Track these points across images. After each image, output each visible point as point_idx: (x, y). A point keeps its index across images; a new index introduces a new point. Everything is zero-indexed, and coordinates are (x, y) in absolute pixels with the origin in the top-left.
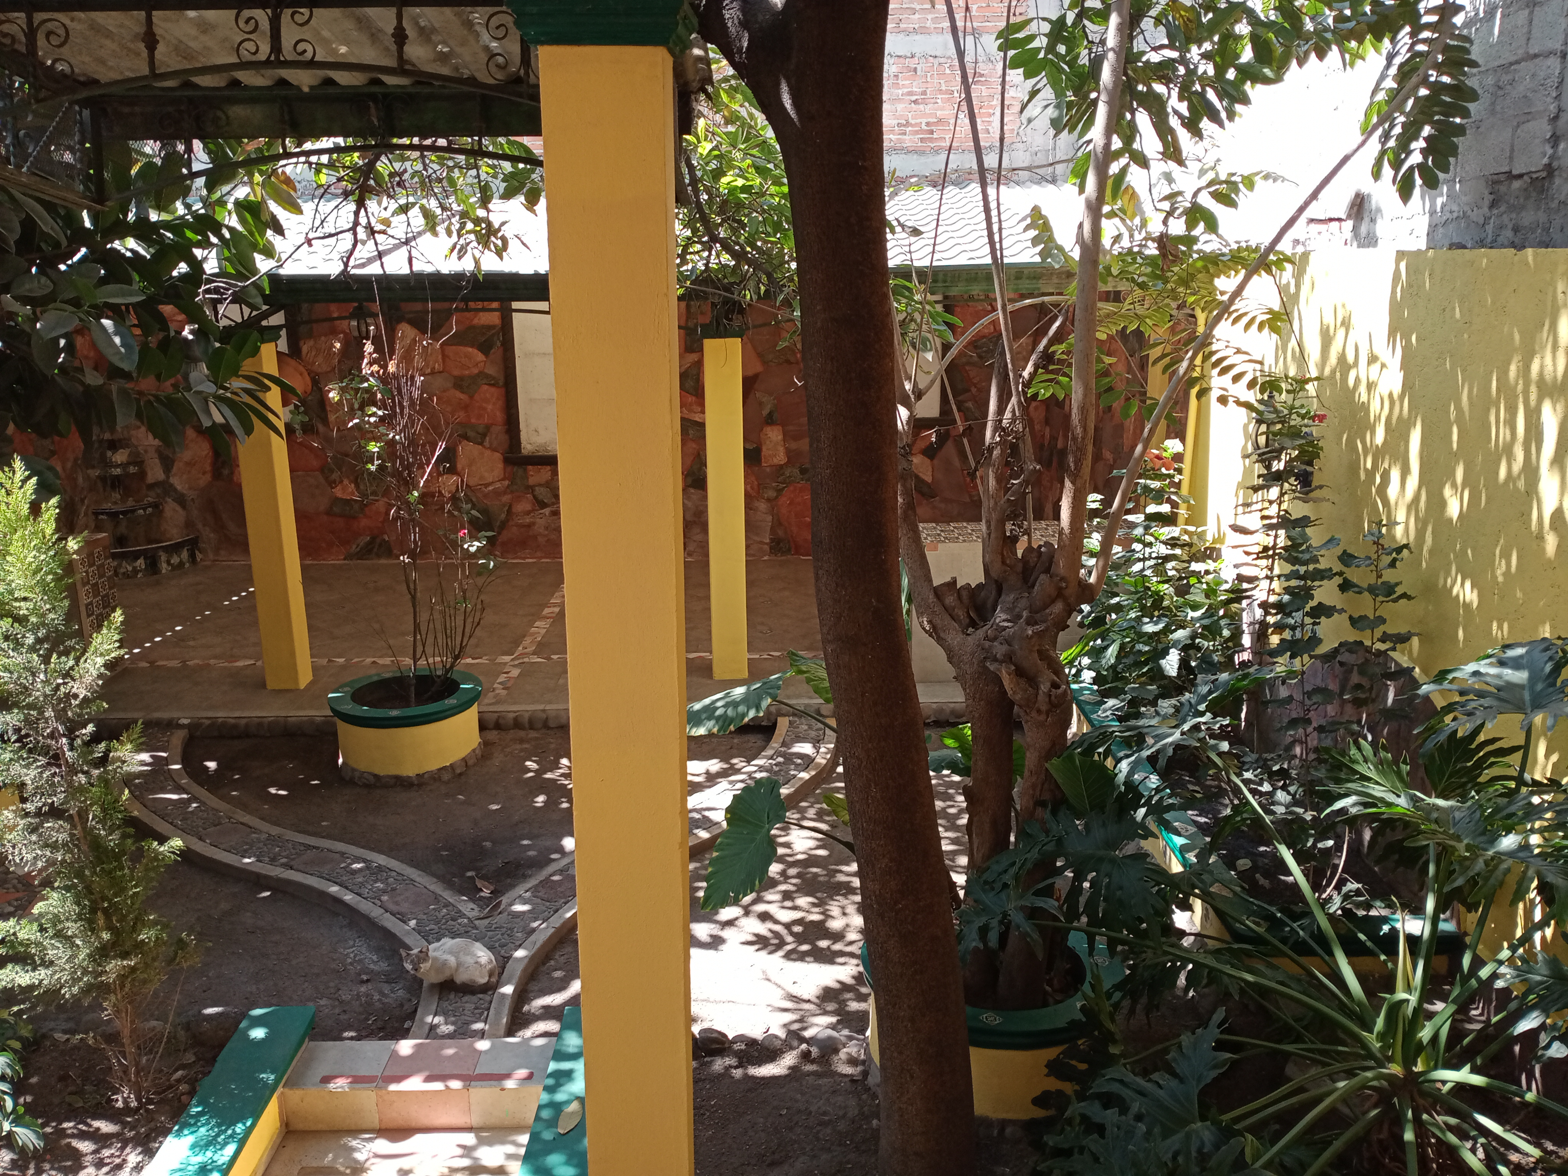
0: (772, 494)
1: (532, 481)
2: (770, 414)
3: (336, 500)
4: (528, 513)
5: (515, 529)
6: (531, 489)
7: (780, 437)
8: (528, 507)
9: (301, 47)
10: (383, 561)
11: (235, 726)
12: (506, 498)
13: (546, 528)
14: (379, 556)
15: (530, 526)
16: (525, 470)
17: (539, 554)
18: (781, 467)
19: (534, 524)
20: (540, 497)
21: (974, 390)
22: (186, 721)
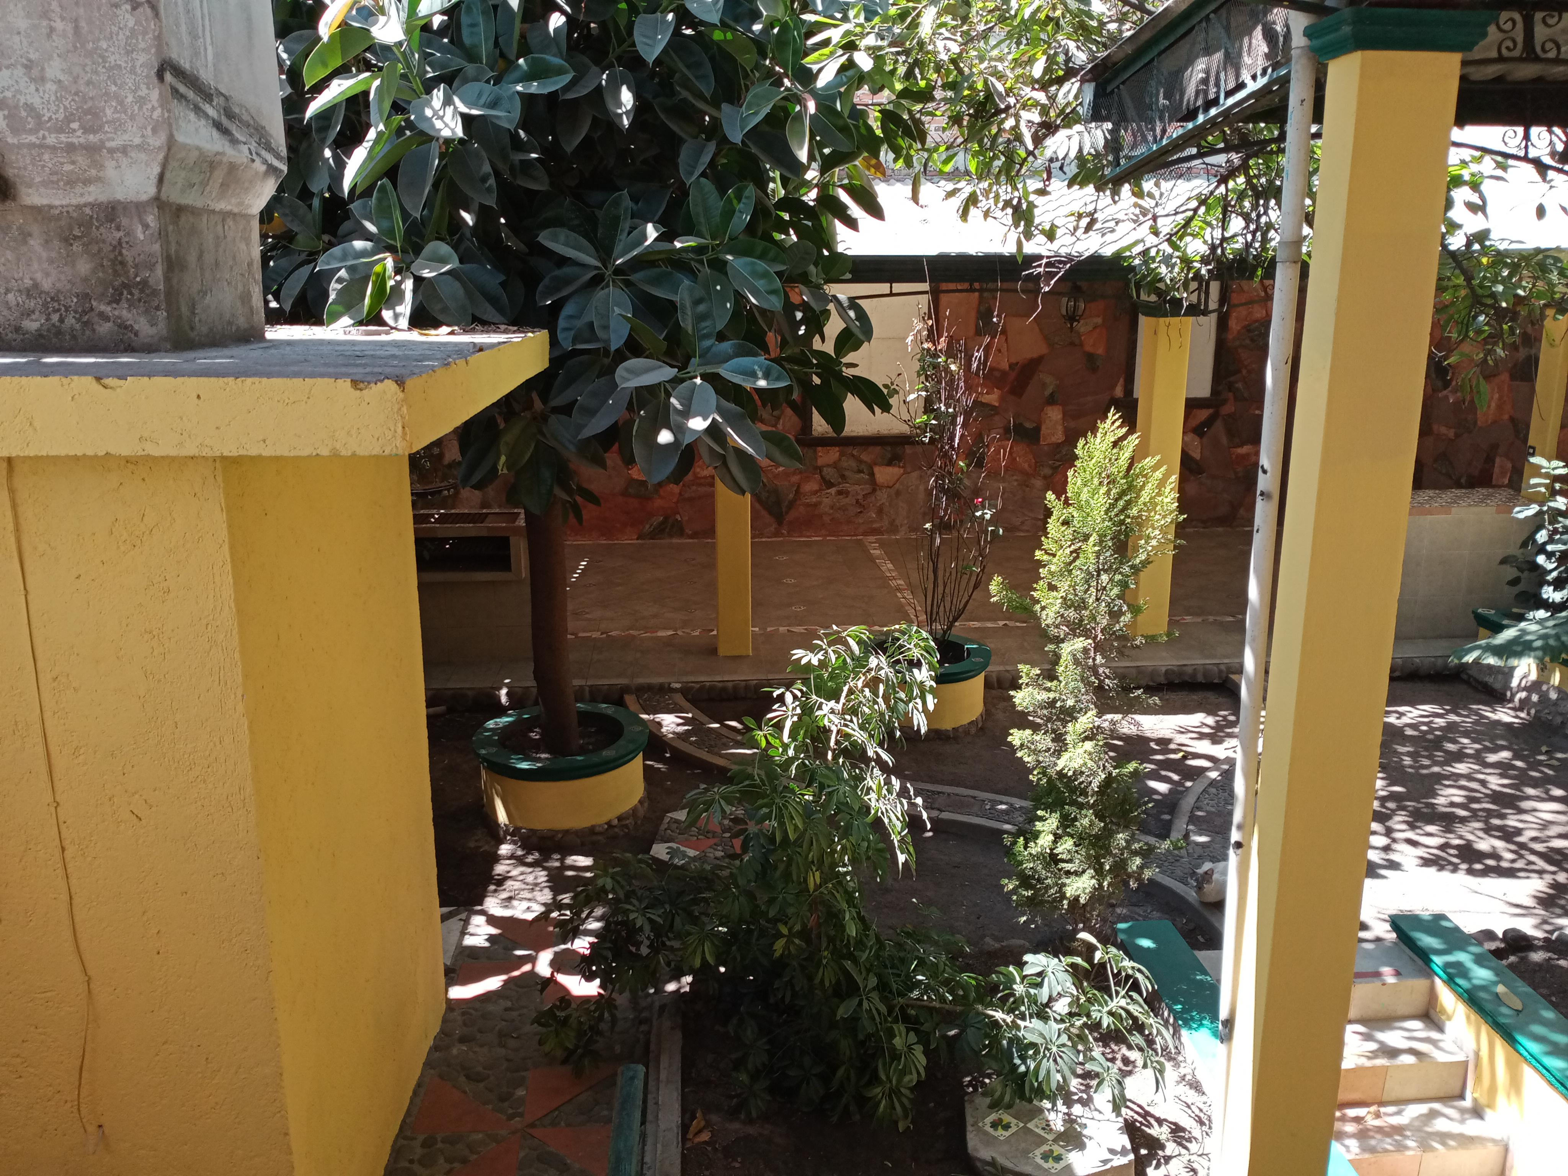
0: (1047, 471)
1: (820, 462)
2: (1052, 395)
3: (632, 481)
4: (816, 492)
5: (802, 509)
6: (819, 469)
7: (1060, 416)
8: (816, 487)
10: (675, 541)
11: (724, 689)
12: (795, 479)
13: (832, 507)
14: (671, 536)
15: (816, 505)
16: (815, 451)
17: (823, 532)
18: (1058, 445)
19: (820, 503)
20: (828, 477)
21: (1244, 372)
22: (678, 686)
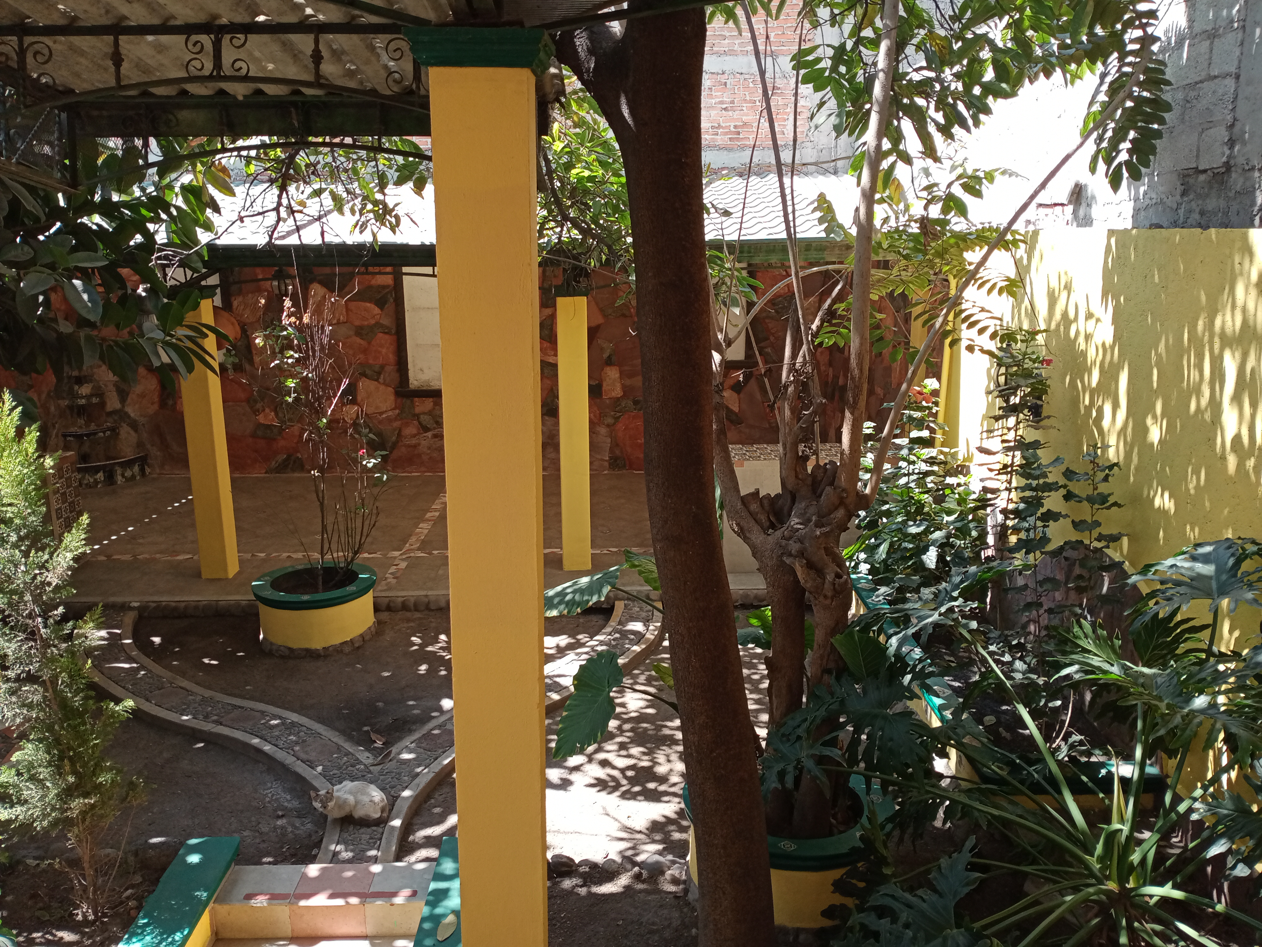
0: (610, 421)
1: (418, 410)
2: (609, 357)
3: (259, 425)
4: (414, 436)
5: (403, 449)
6: (417, 416)
7: (618, 375)
8: (414, 431)
9: (238, 65)
10: (297, 475)
11: (175, 609)
12: (397, 424)
13: (429, 448)
14: (293, 471)
15: (415, 446)
16: (412, 402)
17: (423, 469)
18: (618, 399)
19: (419, 444)
20: (424, 423)
21: (772, 338)
22: (136, 604)
